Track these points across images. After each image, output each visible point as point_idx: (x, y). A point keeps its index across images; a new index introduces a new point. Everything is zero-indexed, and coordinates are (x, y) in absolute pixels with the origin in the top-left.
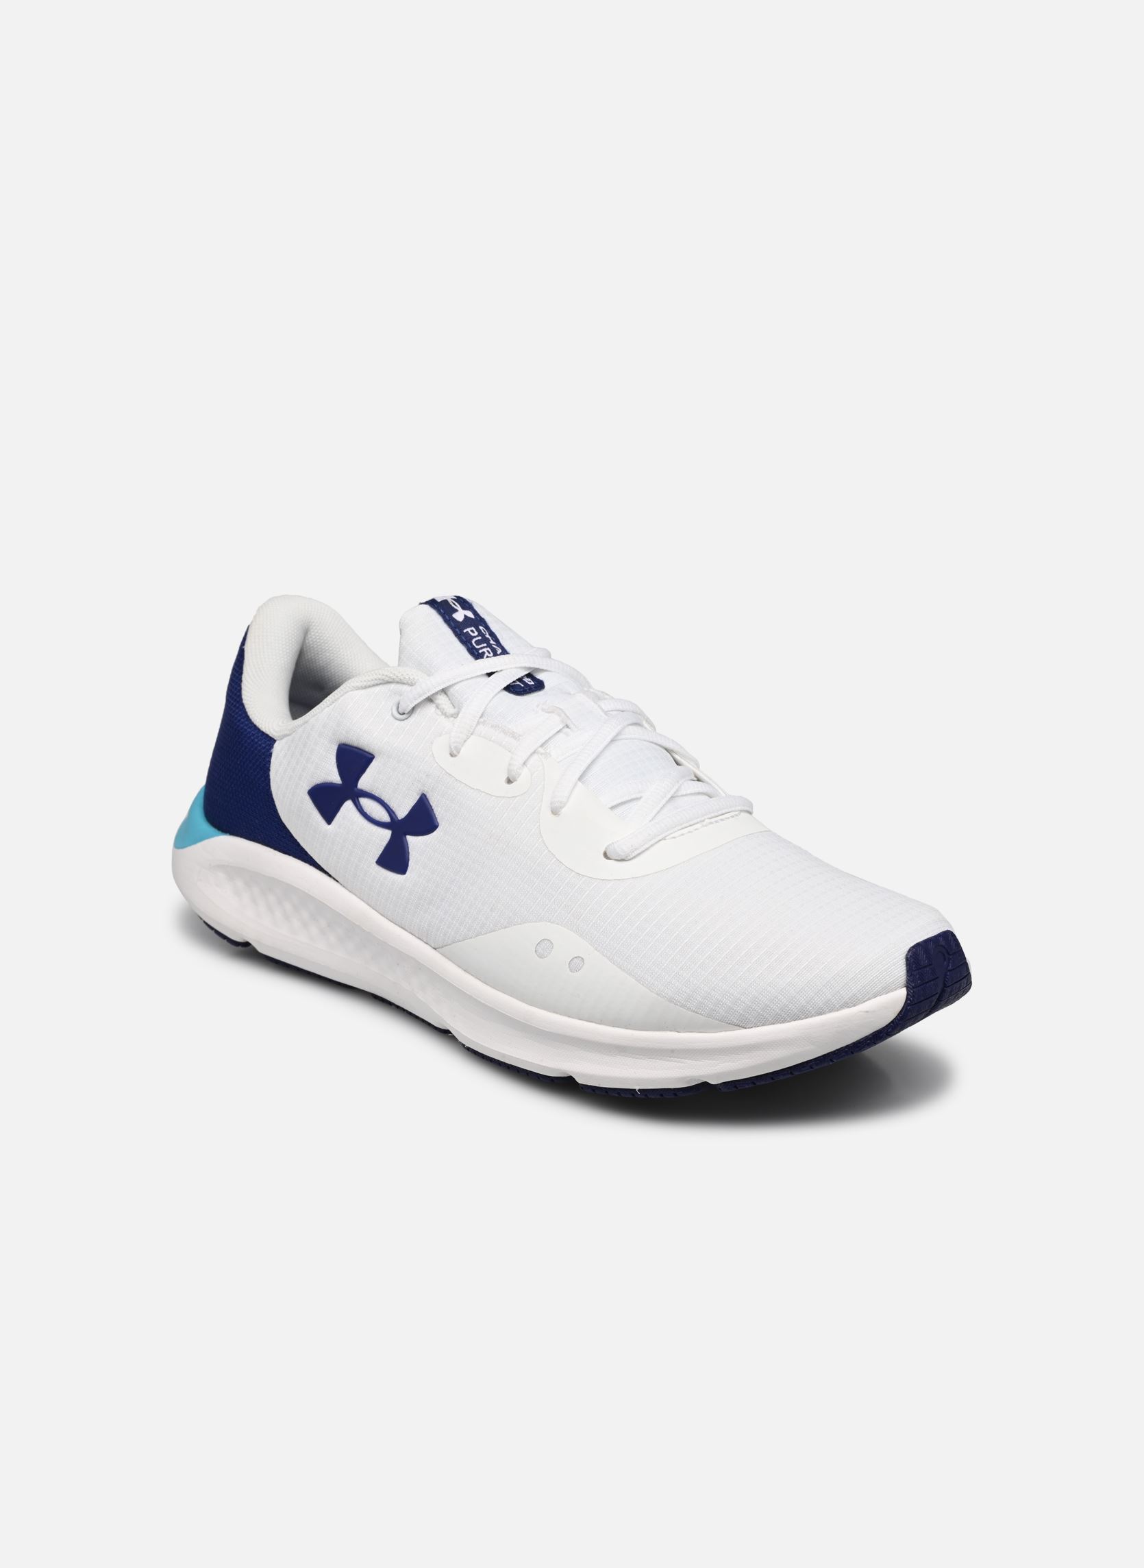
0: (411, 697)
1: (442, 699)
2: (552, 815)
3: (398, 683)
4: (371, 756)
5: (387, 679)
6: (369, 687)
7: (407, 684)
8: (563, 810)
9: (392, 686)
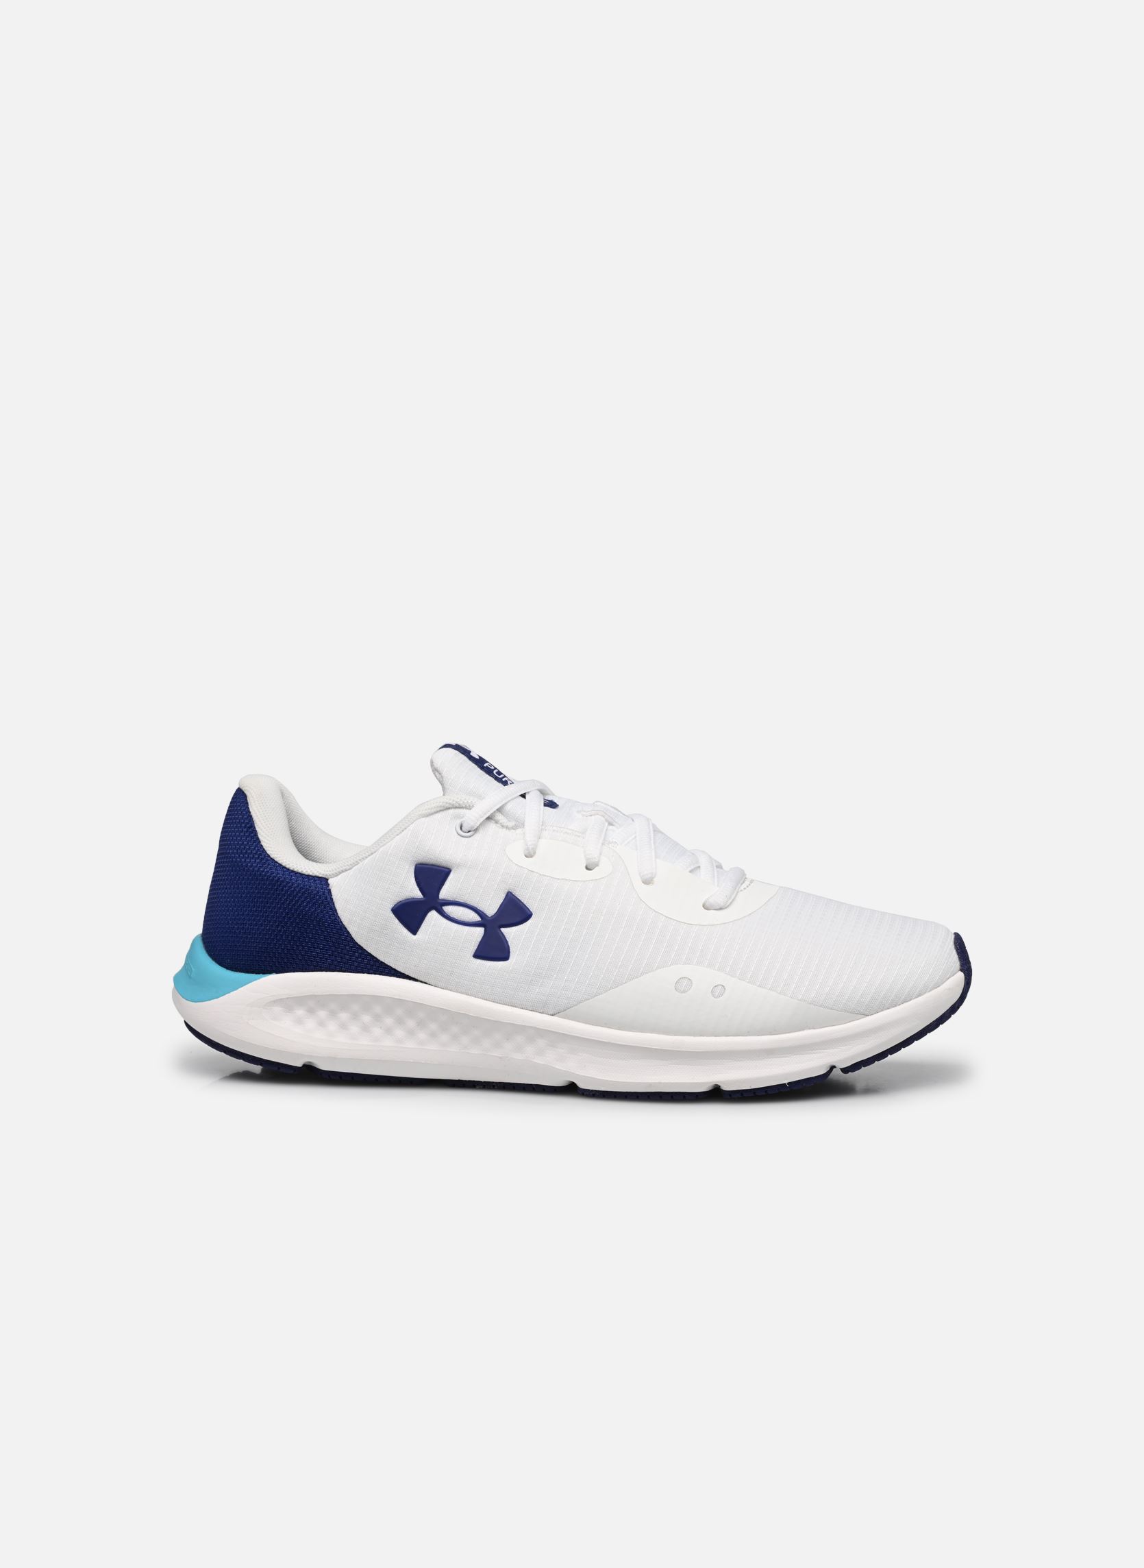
0: (472, 817)
1: (499, 817)
2: (645, 885)
3: (456, 808)
4: (447, 870)
5: (447, 805)
6: (432, 814)
7: (466, 808)
8: (655, 879)
9: (451, 811)
